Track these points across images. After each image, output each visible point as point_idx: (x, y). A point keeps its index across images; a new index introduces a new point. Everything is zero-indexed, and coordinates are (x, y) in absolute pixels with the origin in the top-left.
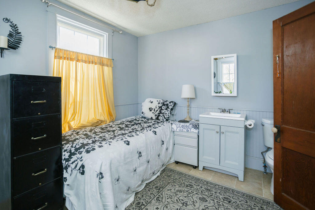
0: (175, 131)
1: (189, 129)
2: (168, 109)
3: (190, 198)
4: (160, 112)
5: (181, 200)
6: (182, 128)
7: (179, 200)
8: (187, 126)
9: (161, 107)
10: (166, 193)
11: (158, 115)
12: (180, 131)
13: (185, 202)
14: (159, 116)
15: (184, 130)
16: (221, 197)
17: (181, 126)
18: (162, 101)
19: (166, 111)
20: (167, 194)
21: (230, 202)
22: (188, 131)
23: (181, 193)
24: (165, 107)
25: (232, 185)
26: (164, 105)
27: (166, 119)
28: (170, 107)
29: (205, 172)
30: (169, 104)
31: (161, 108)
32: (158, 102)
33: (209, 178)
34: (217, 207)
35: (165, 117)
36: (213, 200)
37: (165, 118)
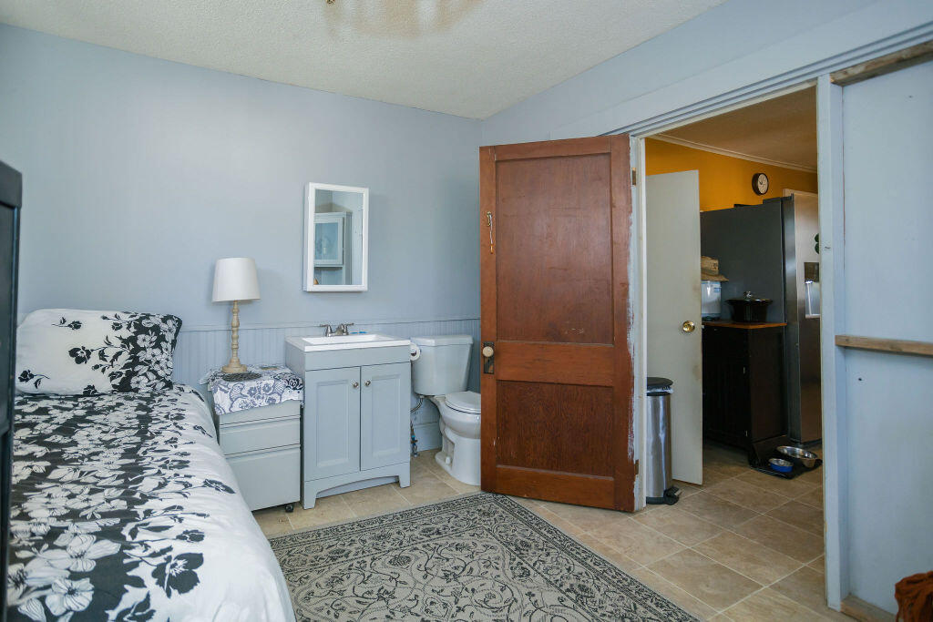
0: (227, 411)
1: (275, 396)
2: (163, 344)
3: (374, 575)
4: (135, 361)
5: (366, 596)
6: (250, 398)
7: (363, 597)
8: (267, 388)
9: (133, 340)
10: (312, 608)
11: (124, 371)
12: (248, 408)
13: (379, 590)
14: (131, 374)
15: (257, 402)
16: (416, 533)
17: (245, 392)
18: (125, 318)
19: (157, 351)
20: (321, 610)
21: (438, 533)
22: (272, 402)
23: (346, 582)
24: (148, 338)
25: (401, 502)
26: (141, 329)
27: (164, 380)
28: (170, 337)
29: (325, 507)
30: (164, 327)
31: (135, 344)
32: (110, 323)
33: (349, 514)
34: (436, 555)
35: (161, 373)
36: (416, 549)
37: (158, 377)
